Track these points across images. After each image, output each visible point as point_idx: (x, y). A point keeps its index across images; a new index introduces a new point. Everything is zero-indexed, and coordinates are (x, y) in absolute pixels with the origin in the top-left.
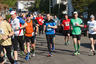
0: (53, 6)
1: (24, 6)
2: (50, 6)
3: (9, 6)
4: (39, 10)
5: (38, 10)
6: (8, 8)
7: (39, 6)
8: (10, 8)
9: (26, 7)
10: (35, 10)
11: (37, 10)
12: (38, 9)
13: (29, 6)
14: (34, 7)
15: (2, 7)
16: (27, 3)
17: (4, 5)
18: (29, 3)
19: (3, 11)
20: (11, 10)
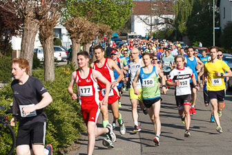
1: (149, 28)
2: (214, 28)
3: (112, 28)
4: (186, 37)
5: (184, 39)
6: (109, 34)
7: (185, 28)
8: (115, 34)
9: (153, 31)
10: (175, 38)
11: (182, 37)
12: (185, 35)
13: (161, 27)
14: (174, 32)
15: (95, 31)
16: (157, 20)
17: (98, 26)
18: (161, 20)
19: (97, 41)
20: (115, 37)
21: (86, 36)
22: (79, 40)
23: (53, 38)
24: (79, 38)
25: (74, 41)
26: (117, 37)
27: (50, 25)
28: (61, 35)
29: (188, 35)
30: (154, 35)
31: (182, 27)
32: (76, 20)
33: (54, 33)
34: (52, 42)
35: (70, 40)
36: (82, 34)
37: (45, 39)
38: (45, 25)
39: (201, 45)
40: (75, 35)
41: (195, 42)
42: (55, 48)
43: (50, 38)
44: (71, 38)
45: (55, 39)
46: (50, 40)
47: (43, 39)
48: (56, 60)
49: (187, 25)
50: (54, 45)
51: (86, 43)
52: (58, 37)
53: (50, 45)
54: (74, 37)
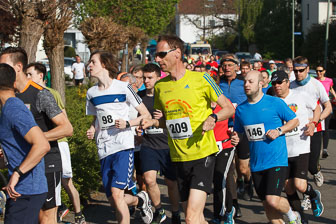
0: (306, 33)
1: (201, 33)
2: (294, 33)
3: (149, 33)
4: (254, 46)
5: (250, 48)
6: (144, 41)
7: (252, 33)
8: (152, 41)
9: (206, 37)
10: (238, 47)
11: (247, 46)
12: (251, 43)
13: (217, 32)
14: (237, 38)
15: (123, 37)
16: (212, 22)
17: (129, 30)
18: (218, 22)
19: (126, 51)
20: (153, 46)
21: (110, 44)
22: (101, 49)
23: (64, 46)
24: (100, 47)
27: (59, 29)
28: (75, 42)
29: (256, 43)
31: (249, 32)
32: (96, 20)
33: (65, 40)
34: (62, 52)
35: (88, 50)
36: (105, 41)
37: (52, 47)
38: (52, 28)
40: (95, 42)
42: (65, 61)
43: (58, 47)
44: (89, 47)
45: (66, 48)
46: (59, 49)
47: (49, 48)
48: (67, 78)
49: (255, 29)
50: (65, 55)
52: (71, 46)
53: (58, 57)
54: (94, 46)
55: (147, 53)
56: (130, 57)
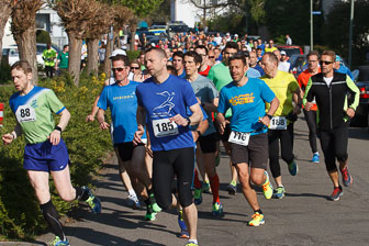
0: (327, 12)
1: (201, 12)
2: (312, 13)
3: (138, 13)
4: (265, 27)
5: (260, 31)
6: (132, 23)
7: (262, 13)
8: (142, 23)
9: (208, 18)
10: (246, 30)
11: (257, 28)
12: (261, 24)
13: (221, 12)
14: (244, 18)
15: (108, 19)
17: (114, 10)
19: (111, 35)
20: (143, 29)
21: (92, 27)
22: (81, 33)
23: (36, 30)
24: (80, 30)
25: (73, 35)
26: (145, 29)
27: (30, 9)
28: (49, 25)
29: (267, 24)
30: (209, 24)
31: (258, 11)
33: (37, 22)
34: (34, 37)
35: (65, 34)
36: (85, 23)
37: (22, 32)
38: (22, 8)
39: (290, 41)
40: (73, 25)
41: (279, 36)
42: (38, 47)
43: (29, 30)
44: (67, 31)
45: (39, 33)
46: (30, 33)
47: (18, 32)
48: (40, 68)
49: (265, 8)
50: (38, 41)
51: (93, 39)
52: (45, 29)
53: (29, 42)
54: (72, 29)
55: (137, 37)
56: (116, 42)
